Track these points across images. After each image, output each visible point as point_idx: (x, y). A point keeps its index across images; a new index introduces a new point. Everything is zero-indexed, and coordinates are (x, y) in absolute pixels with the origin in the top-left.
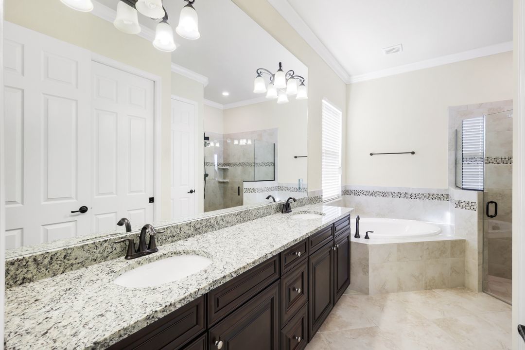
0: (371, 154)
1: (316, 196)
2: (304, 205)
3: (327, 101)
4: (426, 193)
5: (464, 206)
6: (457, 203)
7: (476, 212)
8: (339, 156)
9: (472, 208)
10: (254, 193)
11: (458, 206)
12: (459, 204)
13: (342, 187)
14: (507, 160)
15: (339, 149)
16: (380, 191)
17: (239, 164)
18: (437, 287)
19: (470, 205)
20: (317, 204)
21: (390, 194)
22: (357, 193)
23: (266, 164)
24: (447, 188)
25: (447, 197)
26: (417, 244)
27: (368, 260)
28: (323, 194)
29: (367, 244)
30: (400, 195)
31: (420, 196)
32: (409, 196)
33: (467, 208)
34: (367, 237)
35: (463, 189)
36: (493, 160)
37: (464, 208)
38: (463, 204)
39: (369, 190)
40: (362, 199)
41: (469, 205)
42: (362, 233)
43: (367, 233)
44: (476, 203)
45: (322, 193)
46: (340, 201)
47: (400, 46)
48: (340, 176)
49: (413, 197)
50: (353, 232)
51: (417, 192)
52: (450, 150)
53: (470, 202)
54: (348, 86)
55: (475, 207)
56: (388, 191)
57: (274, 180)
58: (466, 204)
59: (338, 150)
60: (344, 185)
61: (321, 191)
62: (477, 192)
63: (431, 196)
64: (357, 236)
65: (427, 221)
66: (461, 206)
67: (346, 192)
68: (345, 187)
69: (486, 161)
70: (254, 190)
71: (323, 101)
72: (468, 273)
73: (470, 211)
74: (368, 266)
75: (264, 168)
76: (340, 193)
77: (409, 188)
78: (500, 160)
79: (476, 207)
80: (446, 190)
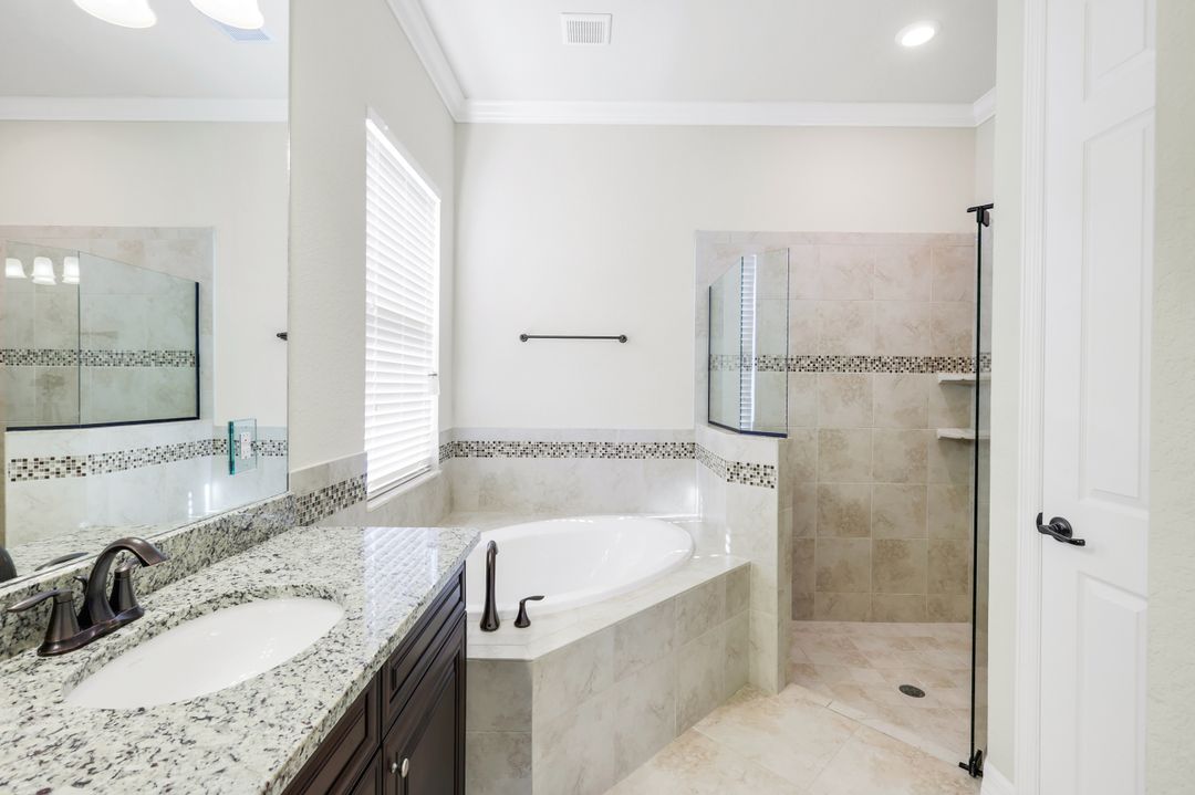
0: (524, 338)
1: (336, 481)
2: (266, 537)
3: (383, 131)
4: (650, 441)
5: (748, 476)
6: (731, 470)
7: (775, 492)
8: (430, 336)
9: (765, 482)
10: (71, 478)
11: (735, 477)
12: (735, 472)
13: (441, 434)
14: (795, 362)
15: (431, 314)
16: (546, 441)
17: (28, 357)
18: (701, 714)
19: (762, 473)
20: (341, 513)
21: (570, 448)
22: (483, 450)
23: (164, 359)
24: (692, 428)
25: (690, 450)
26: (661, 606)
27: (529, 720)
28: (370, 468)
29: (527, 657)
30: (593, 451)
31: (639, 450)
32: (614, 452)
33: (754, 480)
34: (521, 621)
35: (742, 432)
36: (773, 361)
37: (748, 483)
38: (744, 471)
39: (516, 440)
40: (498, 465)
41: (758, 473)
42: (506, 607)
43: (522, 604)
44: (776, 468)
45: (365, 465)
46: (434, 479)
47: (606, 19)
48: (434, 399)
49: (622, 455)
50: (475, 606)
51: (630, 440)
52: (697, 336)
53: (762, 467)
54: (460, 129)
55: (772, 479)
56: (566, 441)
57: (198, 418)
58: (752, 472)
59: (429, 318)
60: (448, 428)
61: (362, 459)
62: (776, 439)
63: (660, 449)
64: (489, 622)
65: (653, 513)
66: (741, 475)
67: (453, 449)
68: (451, 432)
69: (761, 364)
70: (71, 465)
71: (370, 125)
72: (756, 649)
73: (762, 488)
74: (530, 740)
75: (154, 373)
76: (436, 456)
77: (615, 431)
78: (784, 362)
79: (774, 477)
80: (691, 432)
